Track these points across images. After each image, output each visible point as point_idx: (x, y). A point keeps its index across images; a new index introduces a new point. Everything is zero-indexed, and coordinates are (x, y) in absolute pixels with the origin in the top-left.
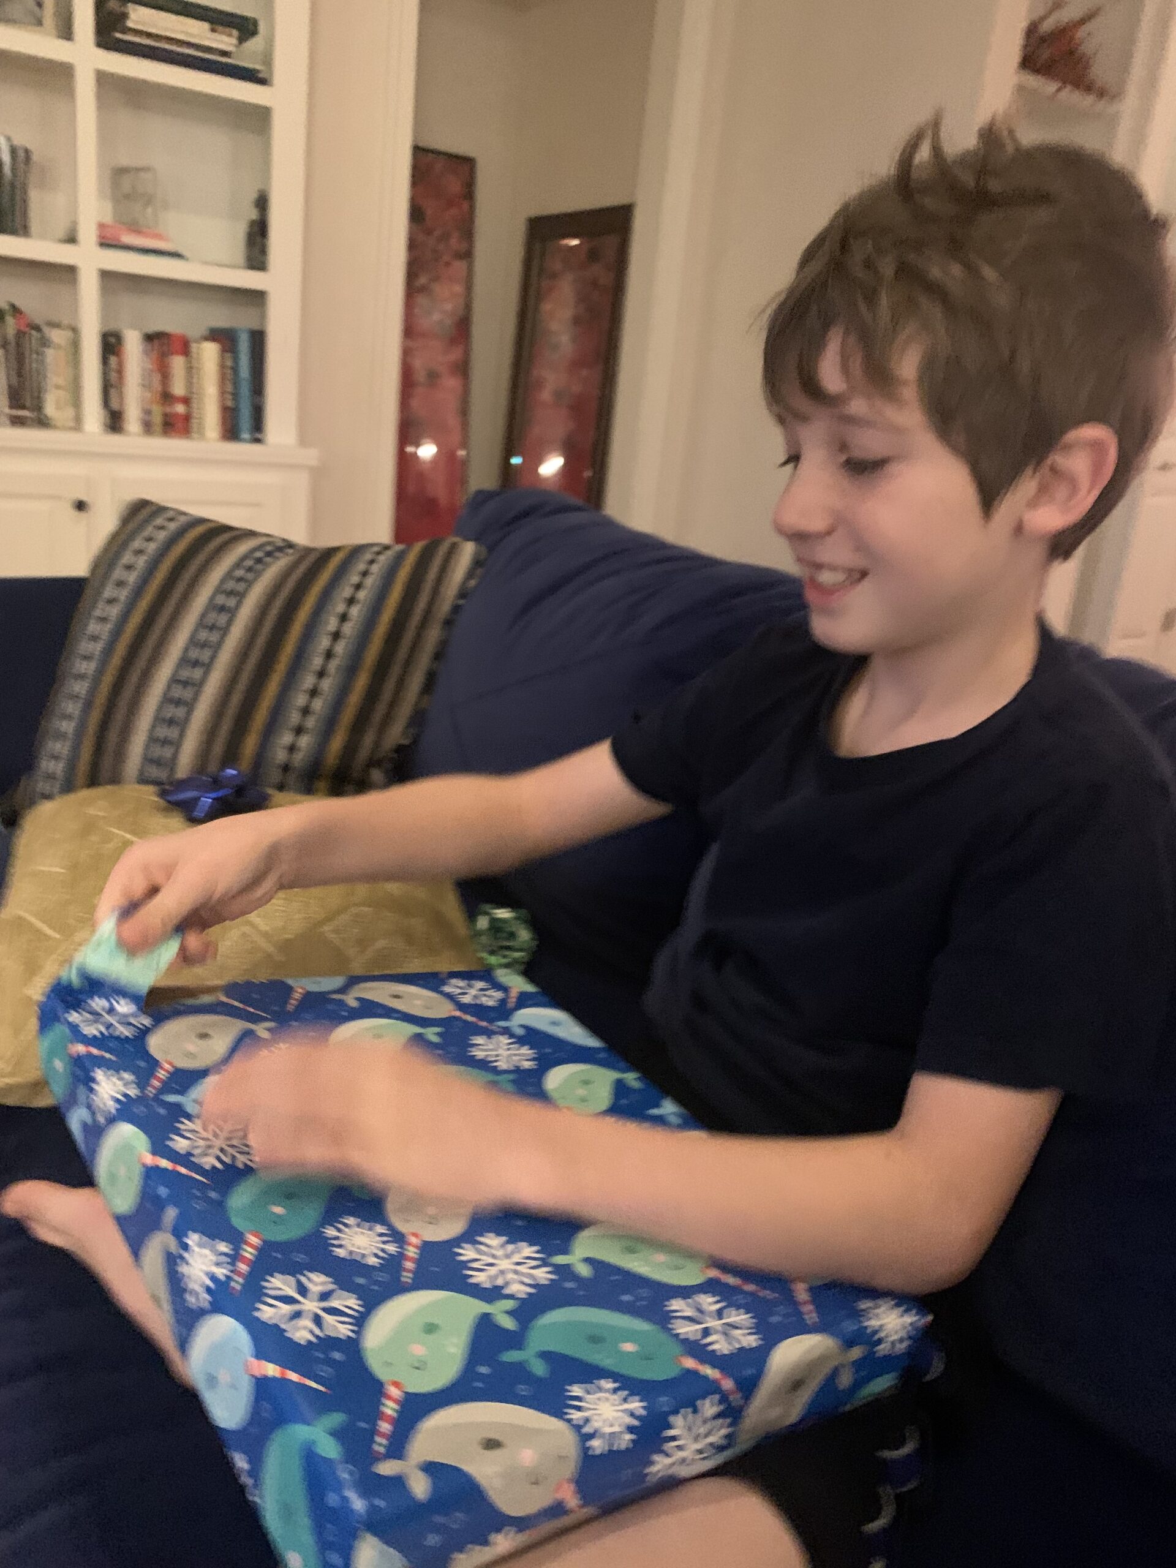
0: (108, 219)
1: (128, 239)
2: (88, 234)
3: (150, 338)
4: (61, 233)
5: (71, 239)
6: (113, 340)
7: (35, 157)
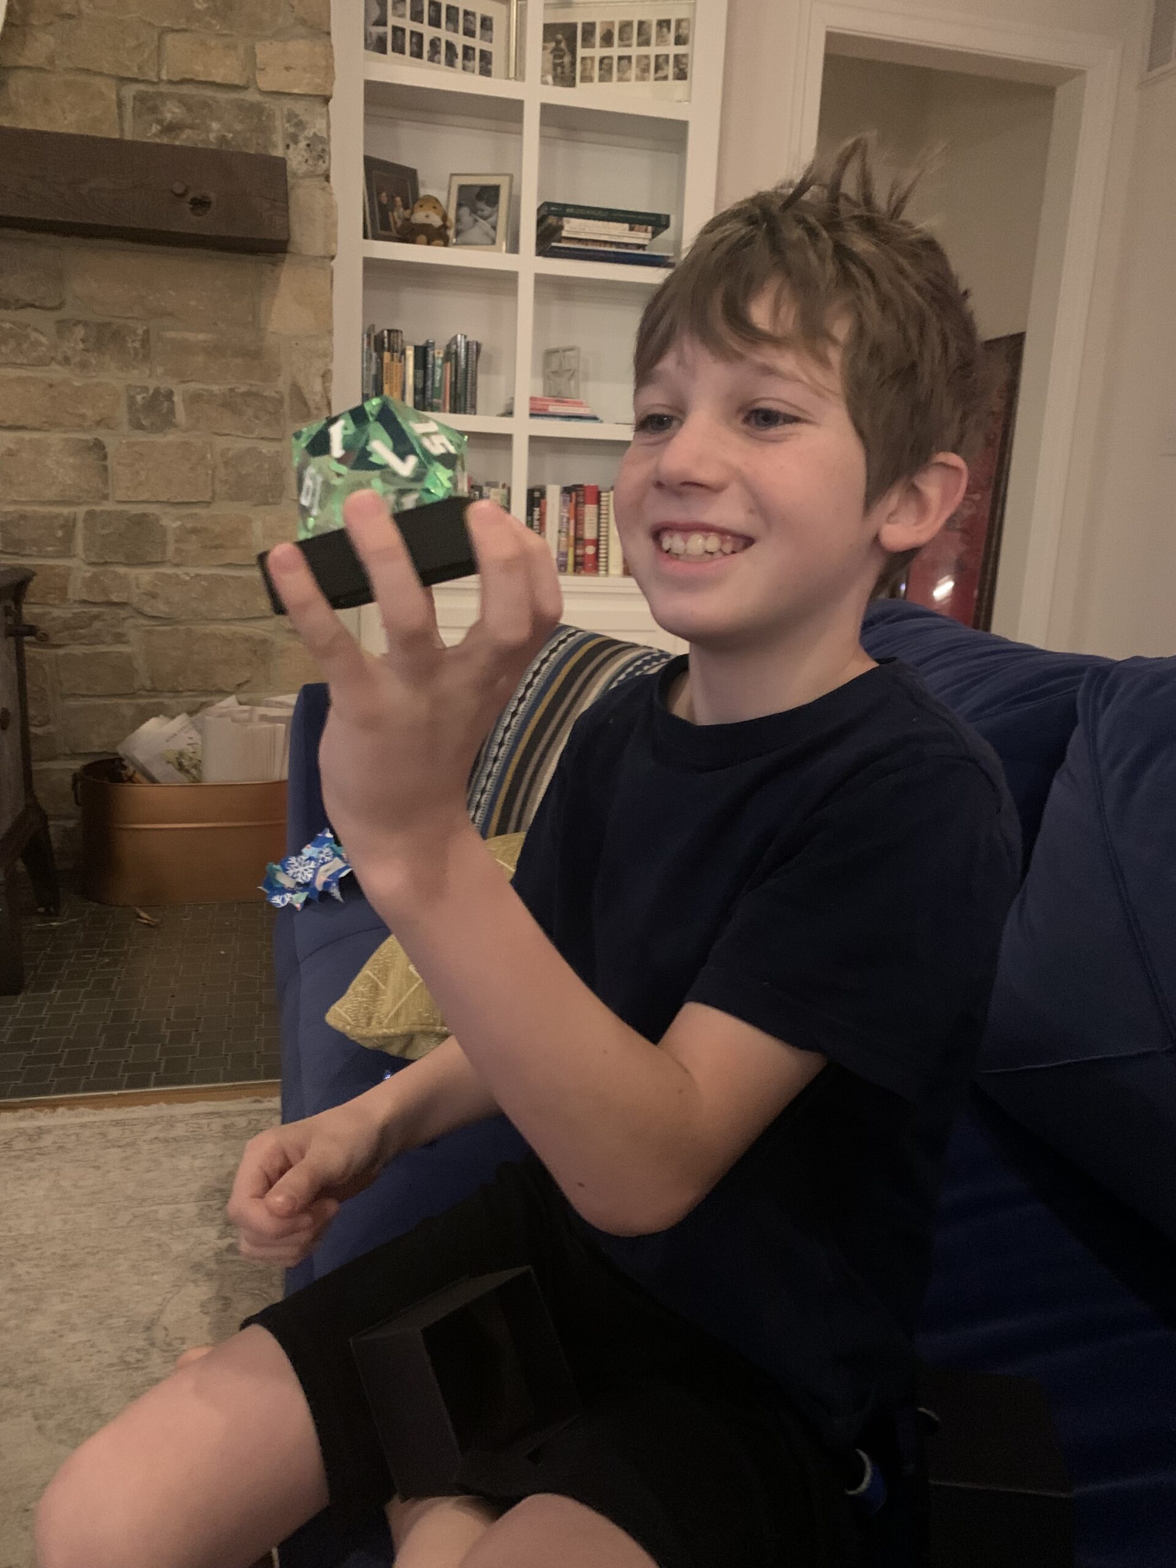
0: (539, 394)
1: (553, 409)
2: (522, 408)
3: (567, 491)
4: (502, 410)
5: (509, 413)
6: (537, 494)
7: (483, 349)
